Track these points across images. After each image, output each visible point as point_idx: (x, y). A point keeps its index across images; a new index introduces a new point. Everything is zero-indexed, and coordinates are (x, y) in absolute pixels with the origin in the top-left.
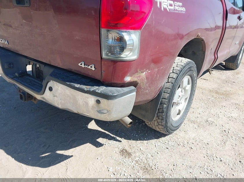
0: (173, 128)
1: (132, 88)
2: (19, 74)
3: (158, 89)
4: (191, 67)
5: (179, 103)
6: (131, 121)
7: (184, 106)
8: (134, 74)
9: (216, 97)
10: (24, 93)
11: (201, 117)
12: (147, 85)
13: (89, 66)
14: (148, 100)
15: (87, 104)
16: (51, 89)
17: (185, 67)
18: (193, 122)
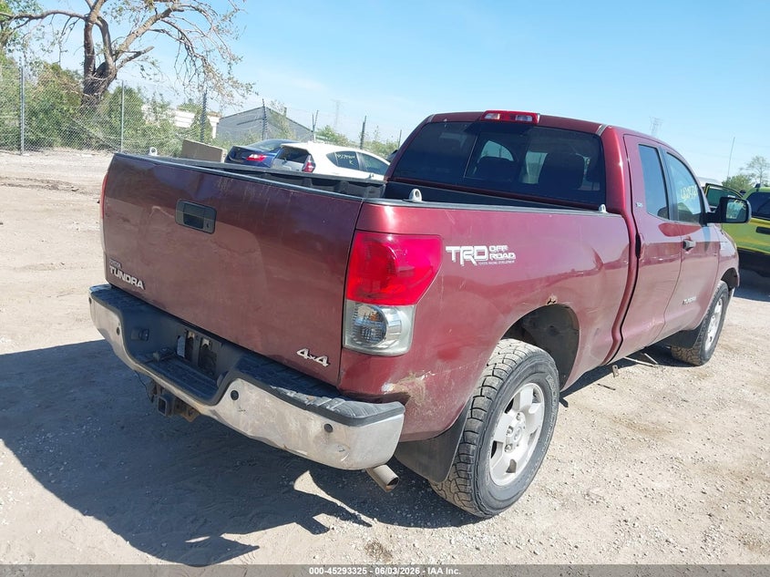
0: (495, 504)
1: (397, 405)
2: (162, 355)
3: (454, 410)
4: (536, 364)
5: (511, 445)
6: (394, 475)
7: (527, 452)
8: (401, 378)
9: (624, 436)
10: (169, 396)
11: (575, 485)
12: (430, 401)
13: (316, 357)
14: (434, 432)
15: (305, 429)
16: (235, 395)
17: (520, 364)
18: (553, 494)
